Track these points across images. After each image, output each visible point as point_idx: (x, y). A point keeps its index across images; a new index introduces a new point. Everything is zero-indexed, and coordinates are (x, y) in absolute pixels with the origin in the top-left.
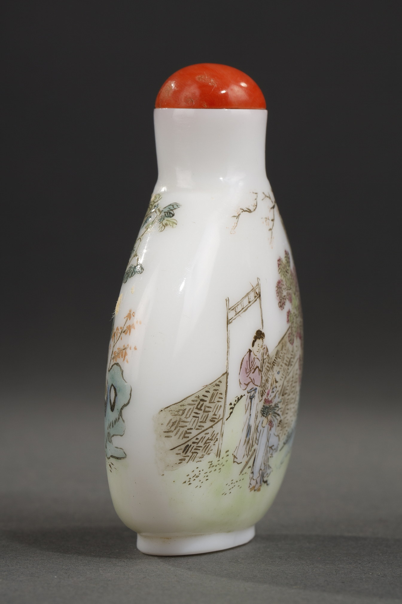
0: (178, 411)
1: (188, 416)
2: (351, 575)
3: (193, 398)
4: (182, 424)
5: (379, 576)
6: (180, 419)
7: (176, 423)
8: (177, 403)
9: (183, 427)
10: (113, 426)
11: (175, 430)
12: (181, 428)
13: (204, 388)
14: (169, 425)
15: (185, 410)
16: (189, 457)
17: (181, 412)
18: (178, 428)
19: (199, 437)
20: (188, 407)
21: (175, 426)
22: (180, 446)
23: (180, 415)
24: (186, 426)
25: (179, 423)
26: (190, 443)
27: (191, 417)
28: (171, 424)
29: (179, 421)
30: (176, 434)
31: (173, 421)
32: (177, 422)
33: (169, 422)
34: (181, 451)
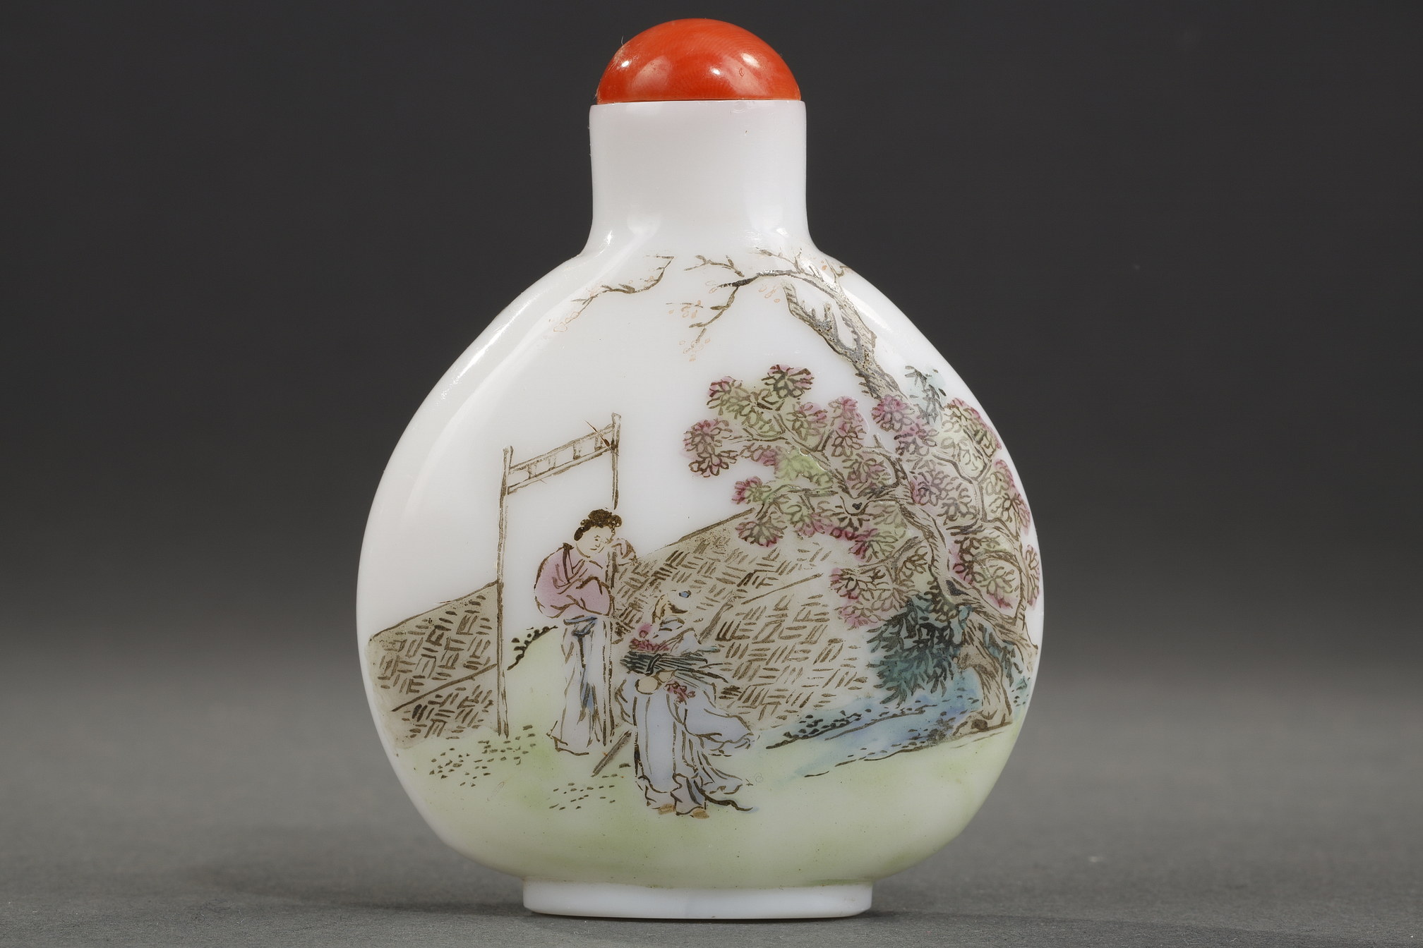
0: (393, 643)
1: (411, 653)
3: (419, 621)
4: (401, 666)
6: (398, 657)
7: (393, 664)
8: (390, 629)
9: (404, 672)
11: (392, 675)
12: (401, 673)
13: (441, 607)
14: (382, 668)
15: (405, 641)
16: (427, 729)
17: (398, 645)
18: (397, 673)
19: (444, 693)
20: (410, 638)
21: (391, 668)
22: (405, 705)
23: (396, 650)
24: (411, 671)
25: (396, 665)
26: (423, 702)
27: (418, 655)
28: (385, 665)
29: (396, 661)
30: (395, 683)
31: (387, 659)
32: (394, 662)
33: (383, 661)
34: (409, 716)
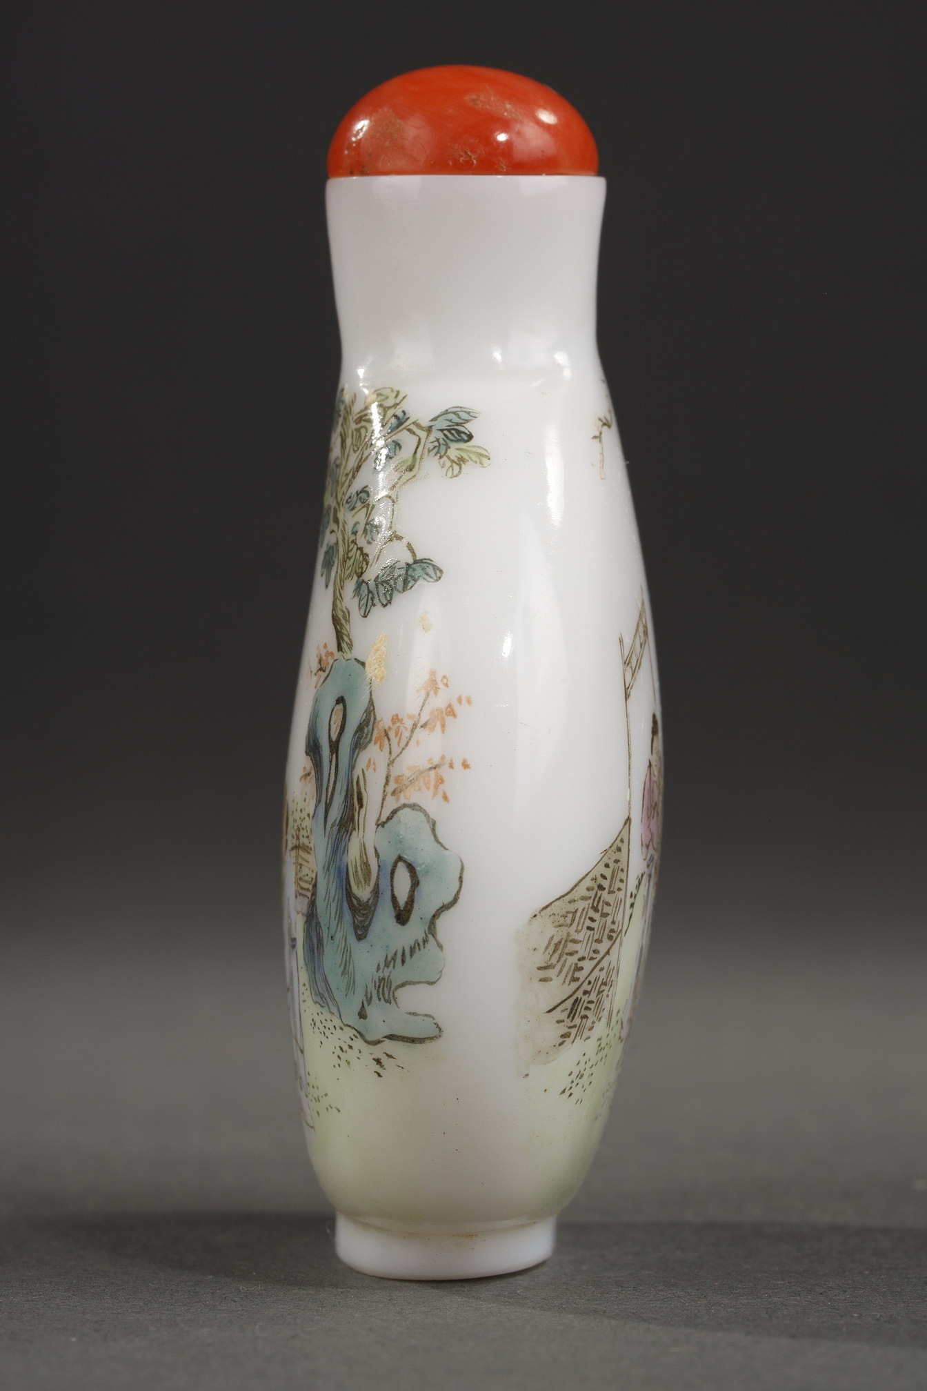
0: (565, 917)
1: (580, 928)
2: (809, 1319)
3: (588, 882)
4: (571, 947)
5: (878, 1320)
6: (568, 934)
7: (561, 946)
8: (563, 896)
9: (571, 954)
10: (403, 962)
11: (558, 961)
12: (569, 957)
13: (603, 857)
14: (547, 953)
15: (576, 911)
16: (577, 1028)
17: (569, 920)
18: (565, 957)
19: (592, 978)
20: (581, 905)
21: (559, 952)
22: (565, 1000)
23: (567, 926)
24: (577, 952)
25: (565, 946)
26: (579, 994)
27: (585, 928)
28: (552, 948)
29: (566, 941)
30: (560, 972)
31: (556, 940)
32: (563, 942)
33: (549, 943)
34: (564, 1016)
